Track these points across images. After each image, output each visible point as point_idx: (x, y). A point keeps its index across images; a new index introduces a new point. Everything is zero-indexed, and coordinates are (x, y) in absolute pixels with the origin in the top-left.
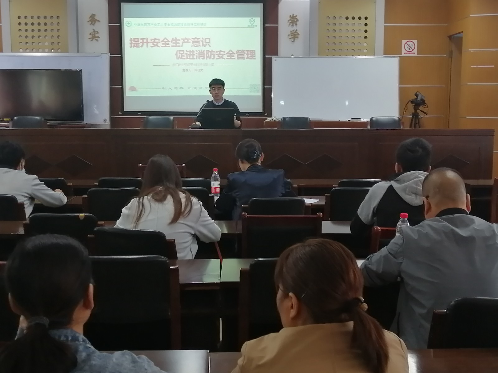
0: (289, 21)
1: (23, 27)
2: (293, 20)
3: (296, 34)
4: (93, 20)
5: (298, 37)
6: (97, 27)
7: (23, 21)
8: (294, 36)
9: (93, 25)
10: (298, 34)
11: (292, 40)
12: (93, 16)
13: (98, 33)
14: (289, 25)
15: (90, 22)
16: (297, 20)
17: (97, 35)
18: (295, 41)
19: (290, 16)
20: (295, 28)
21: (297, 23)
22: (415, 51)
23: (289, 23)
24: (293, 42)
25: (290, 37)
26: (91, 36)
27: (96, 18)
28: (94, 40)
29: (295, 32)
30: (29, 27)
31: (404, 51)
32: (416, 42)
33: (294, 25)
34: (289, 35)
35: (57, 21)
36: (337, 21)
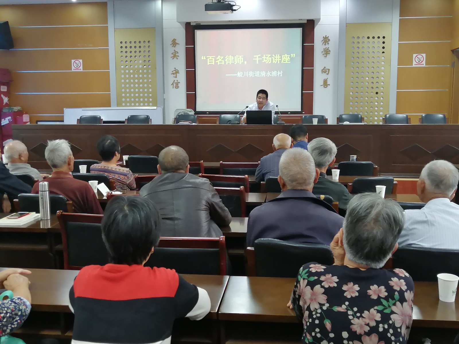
0: (322, 41)
1: (124, 49)
2: (326, 40)
3: (328, 51)
4: (174, 43)
5: (329, 53)
6: (177, 48)
7: (124, 45)
8: (327, 52)
9: (175, 47)
10: (330, 51)
11: (325, 55)
12: (174, 40)
13: (178, 53)
14: (323, 44)
15: (172, 45)
16: (329, 40)
17: (177, 55)
18: (327, 56)
19: (324, 37)
20: (327, 46)
21: (329, 42)
22: (424, 62)
23: (322, 43)
24: (326, 57)
25: (323, 53)
26: (172, 55)
27: (177, 42)
28: (175, 58)
29: (327, 49)
30: (128, 50)
31: (414, 63)
32: (424, 55)
33: (327, 43)
34: (322, 52)
35: (149, 44)
36: (360, 40)
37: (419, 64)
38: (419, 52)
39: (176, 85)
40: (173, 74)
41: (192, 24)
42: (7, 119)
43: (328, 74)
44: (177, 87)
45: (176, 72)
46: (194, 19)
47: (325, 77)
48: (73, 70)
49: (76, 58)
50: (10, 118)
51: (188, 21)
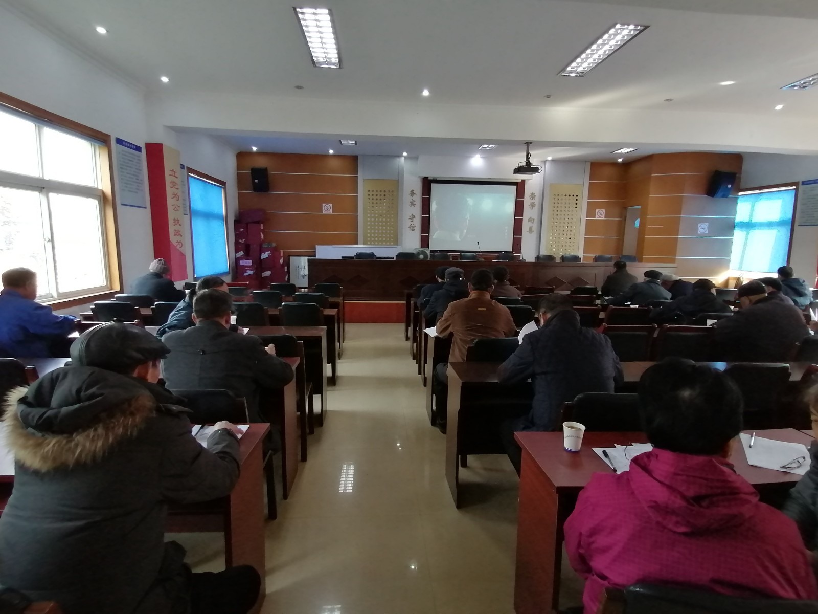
0: (531, 196)
1: (371, 197)
2: (533, 196)
4: (412, 193)
5: (535, 206)
6: (415, 198)
7: (371, 193)
8: (533, 205)
9: (412, 196)
10: (535, 204)
12: (412, 191)
13: (415, 201)
15: (410, 195)
16: (535, 196)
17: (414, 203)
19: (531, 193)
20: (533, 201)
21: (535, 198)
22: (604, 216)
23: (530, 198)
24: (532, 209)
26: (410, 204)
27: (414, 192)
28: (412, 206)
29: (533, 203)
30: (375, 197)
31: (596, 216)
32: (604, 210)
33: (533, 199)
34: (530, 205)
35: (384, 193)
36: (560, 198)
37: (600, 217)
38: (601, 208)
39: (412, 228)
40: (411, 219)
41: (429, 179)
42: (267, 253)
43: (533, 223)
44: (413, 230)
45: (413, 217)
46: (431, 175)
47: (530, 224)
48: (323, 213)
49: (327, 202)
50: (269, 252)
51: (427, 176)
